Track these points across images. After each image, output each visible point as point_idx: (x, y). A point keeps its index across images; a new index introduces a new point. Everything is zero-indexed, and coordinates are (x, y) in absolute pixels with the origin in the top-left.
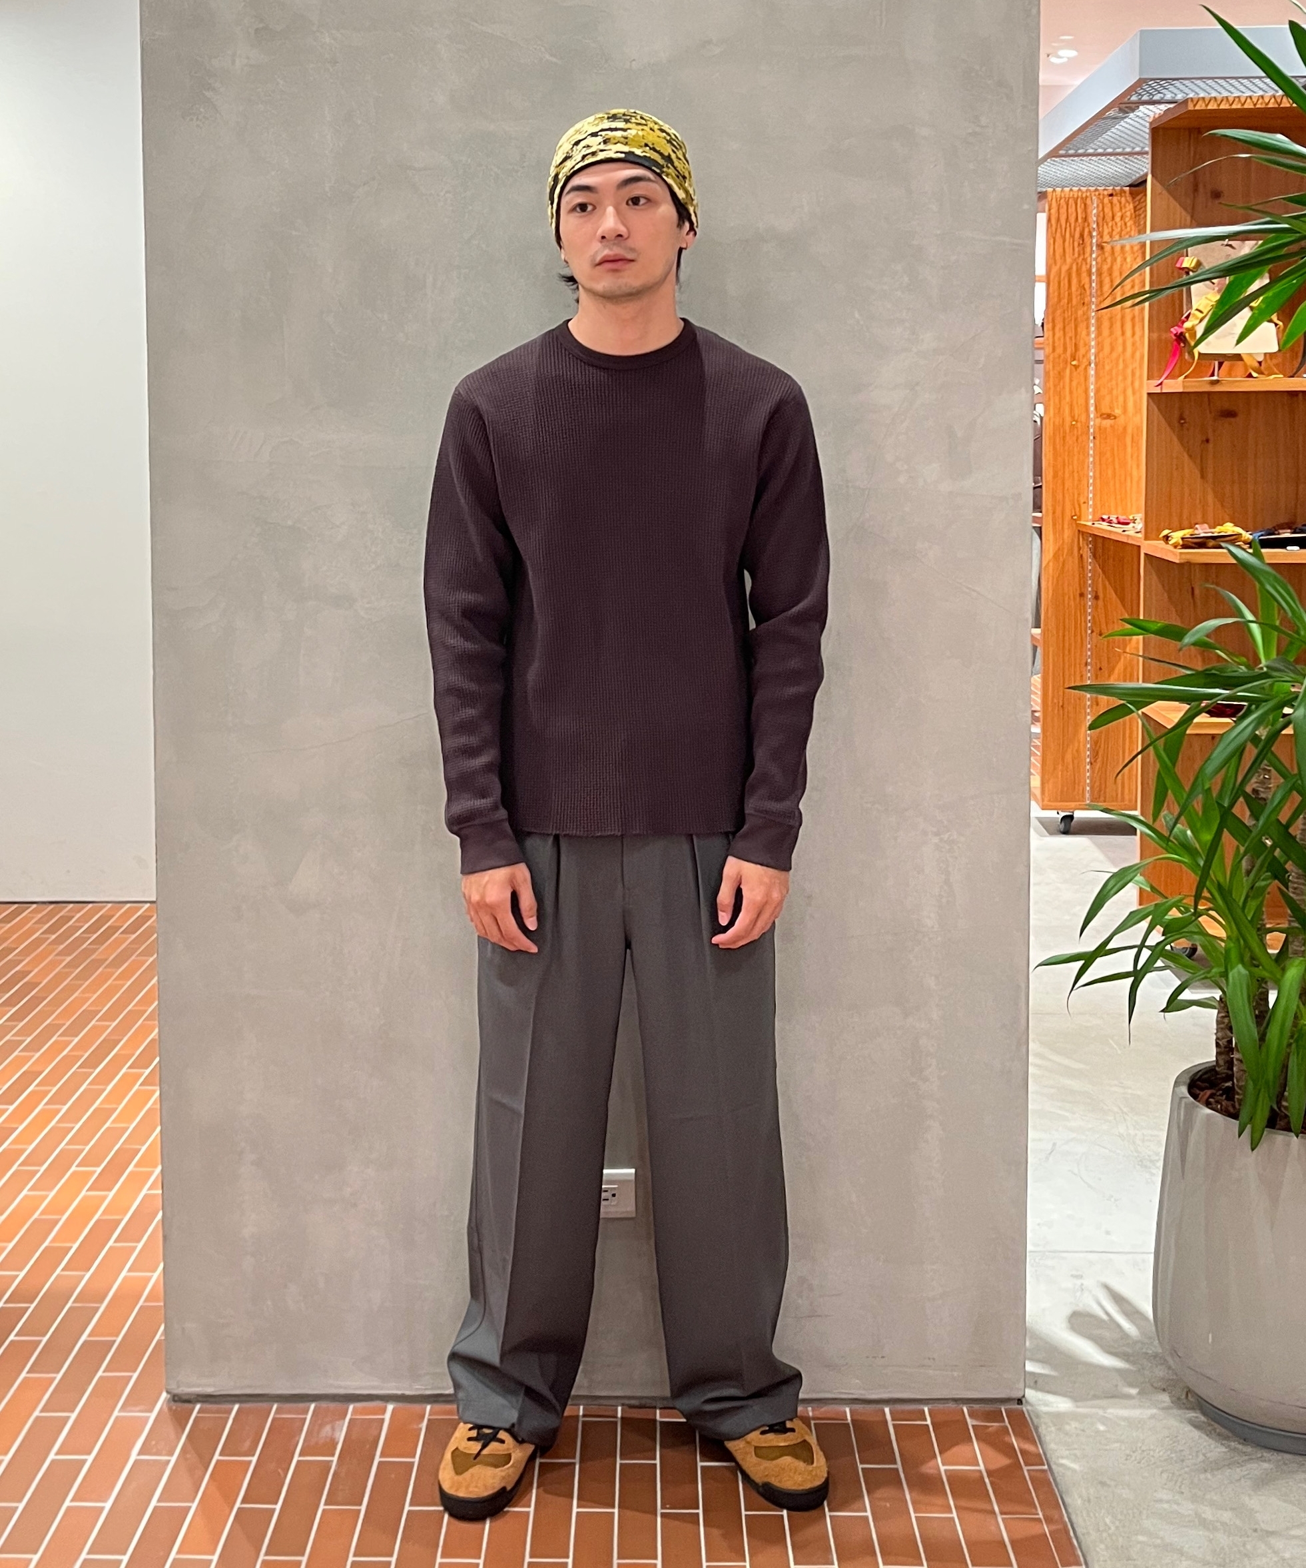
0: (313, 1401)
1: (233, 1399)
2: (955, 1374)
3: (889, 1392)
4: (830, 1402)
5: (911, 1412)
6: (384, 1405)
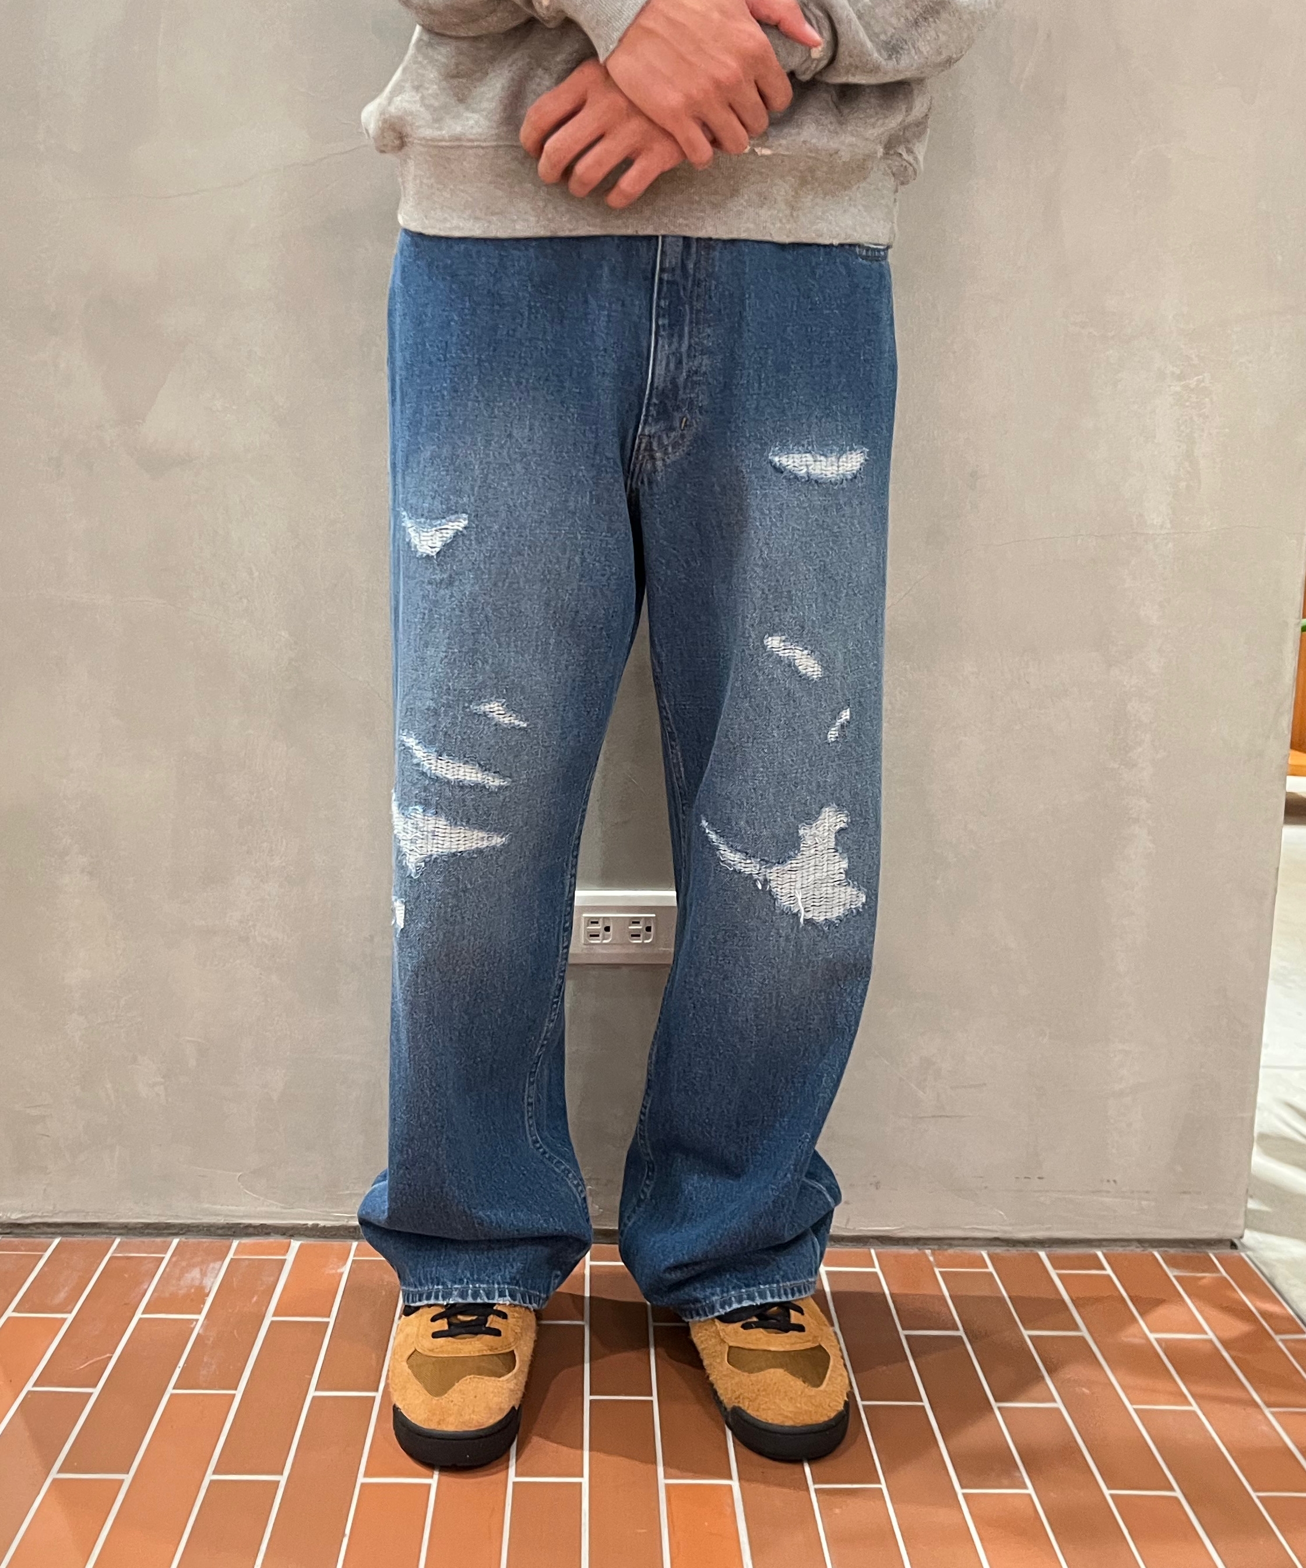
0: (176, 1234)
1: (53, 1230)
2: (1144, 1203)
3: (1048, 1229)
4: (955, 1242)
5: (1079, 1257)
6: (288, 1241)
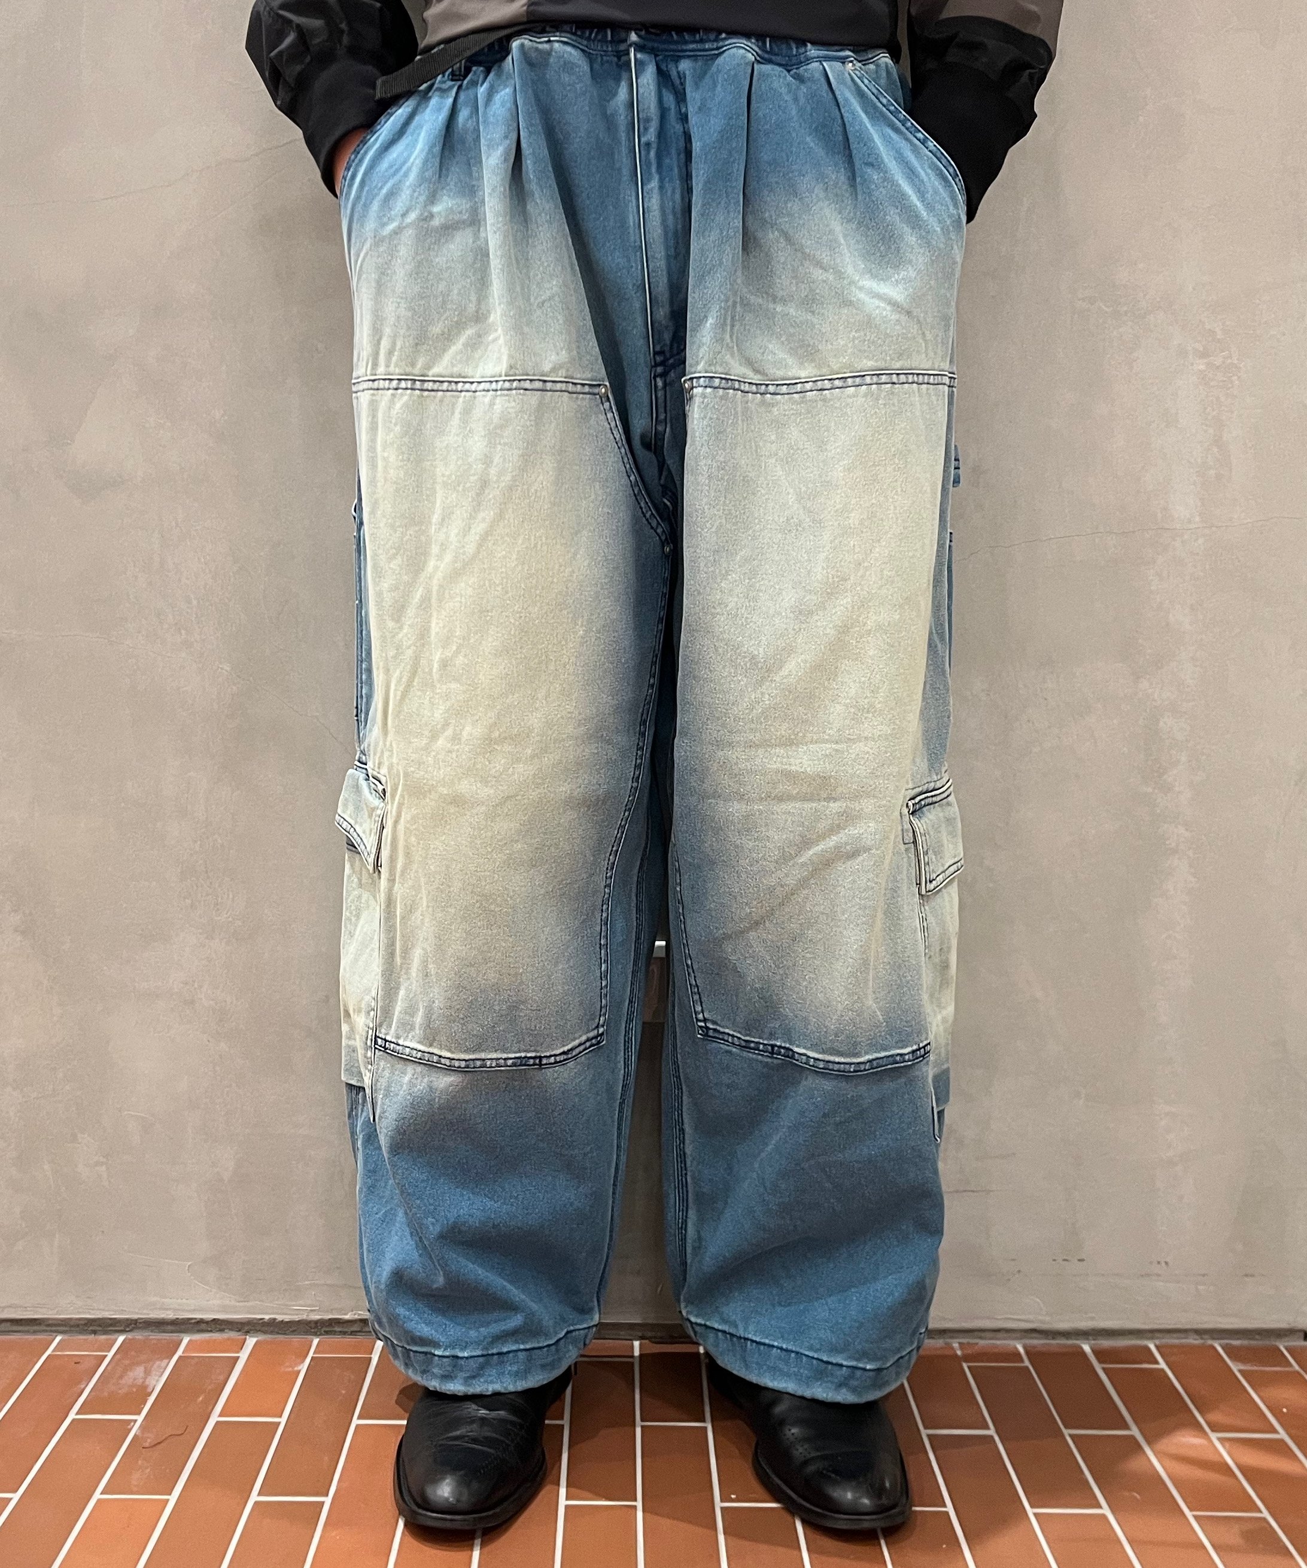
0: (122, 1331)
2: (1201, 1287)
3: (1092, 1319)
4: (988, 1335)
5: (1130, 1350)
6: (244, 1337)
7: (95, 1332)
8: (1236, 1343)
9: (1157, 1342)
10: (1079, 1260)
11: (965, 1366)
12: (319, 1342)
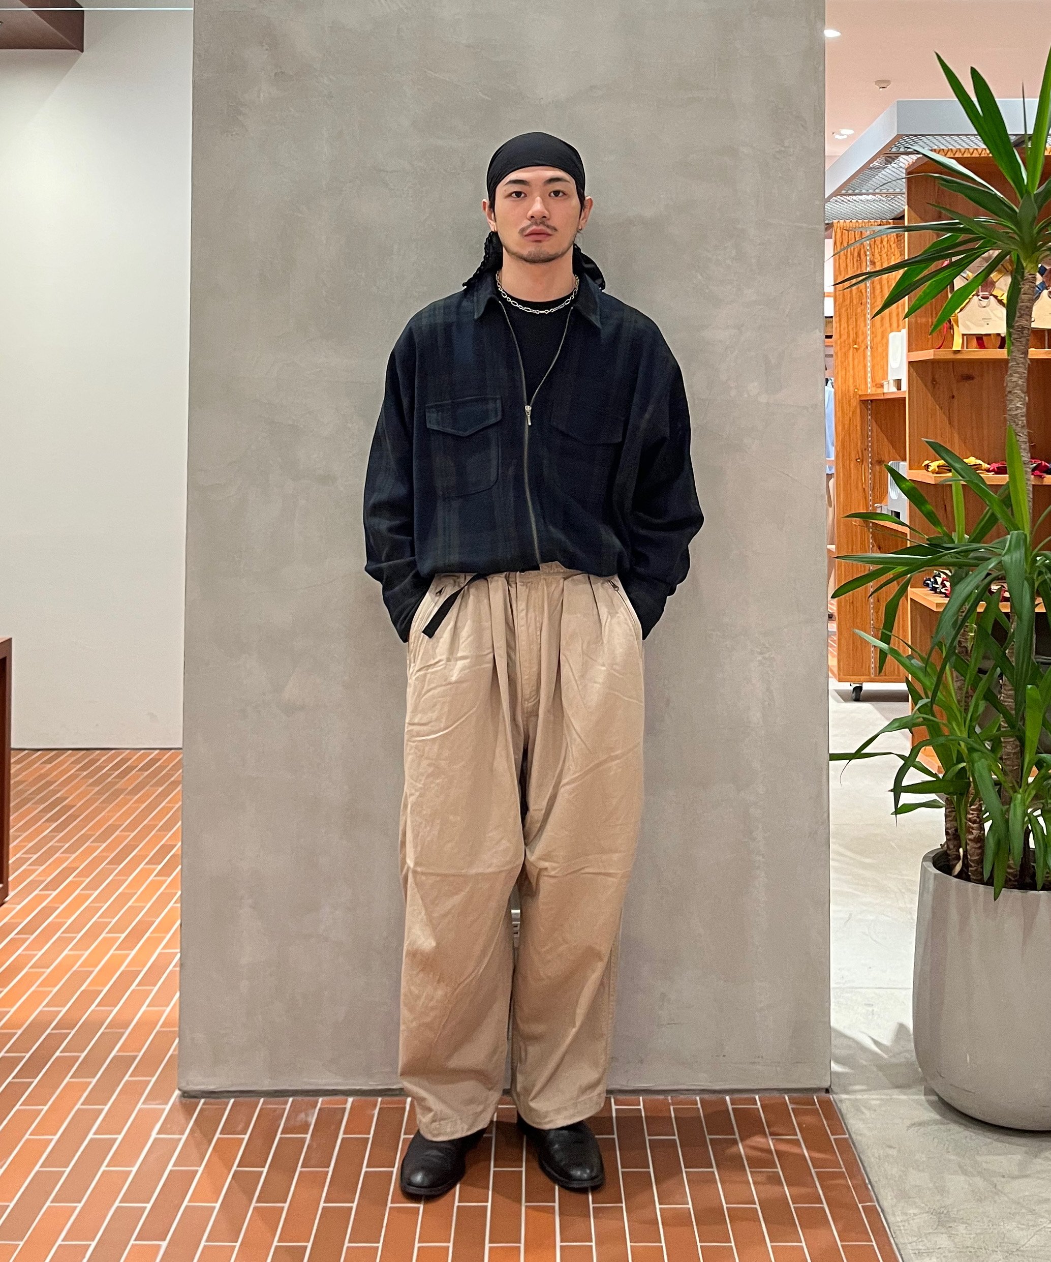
0: (292, 1095)
1: (230, 1094)
2: (779, 1069)
3: (730, 1084)
4: (684, 1092)
5: (746, 1099)
6: (346, 1098)
7: (278, 1096)
8: (795, 1095)
9: (760, 1095)
10: (724, 1056)
11: (672, 1108)
12: (381, 1101)
